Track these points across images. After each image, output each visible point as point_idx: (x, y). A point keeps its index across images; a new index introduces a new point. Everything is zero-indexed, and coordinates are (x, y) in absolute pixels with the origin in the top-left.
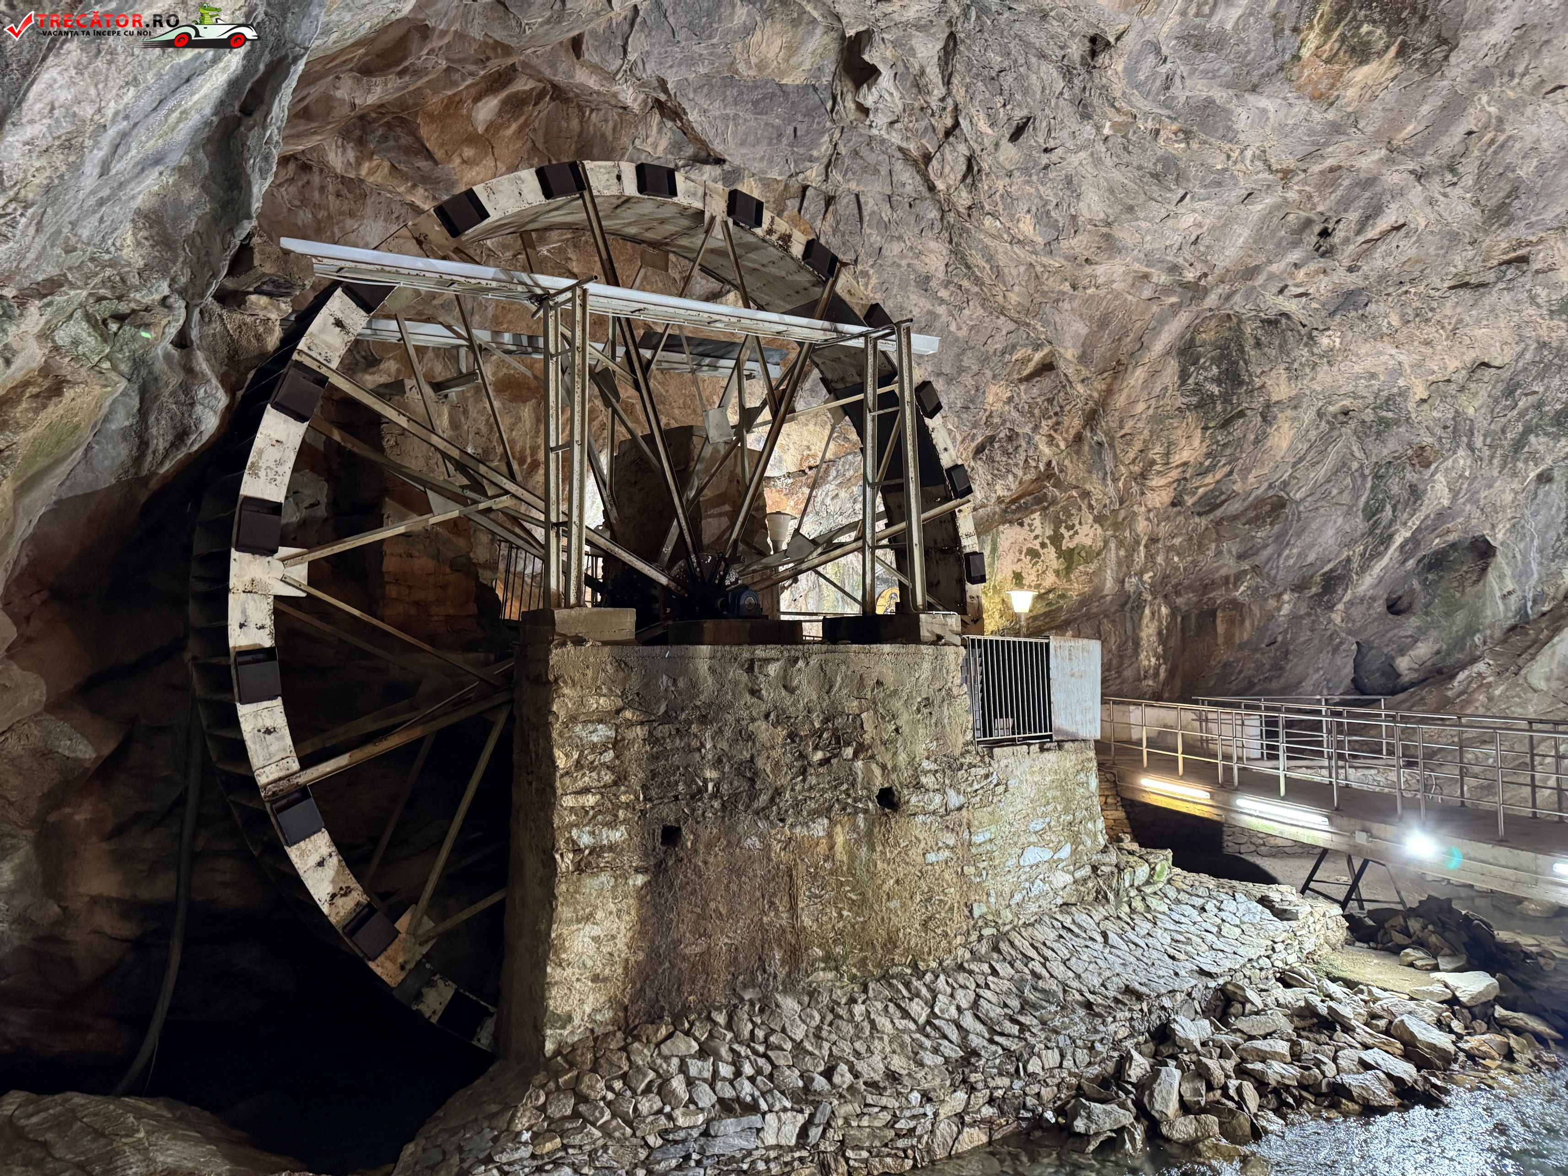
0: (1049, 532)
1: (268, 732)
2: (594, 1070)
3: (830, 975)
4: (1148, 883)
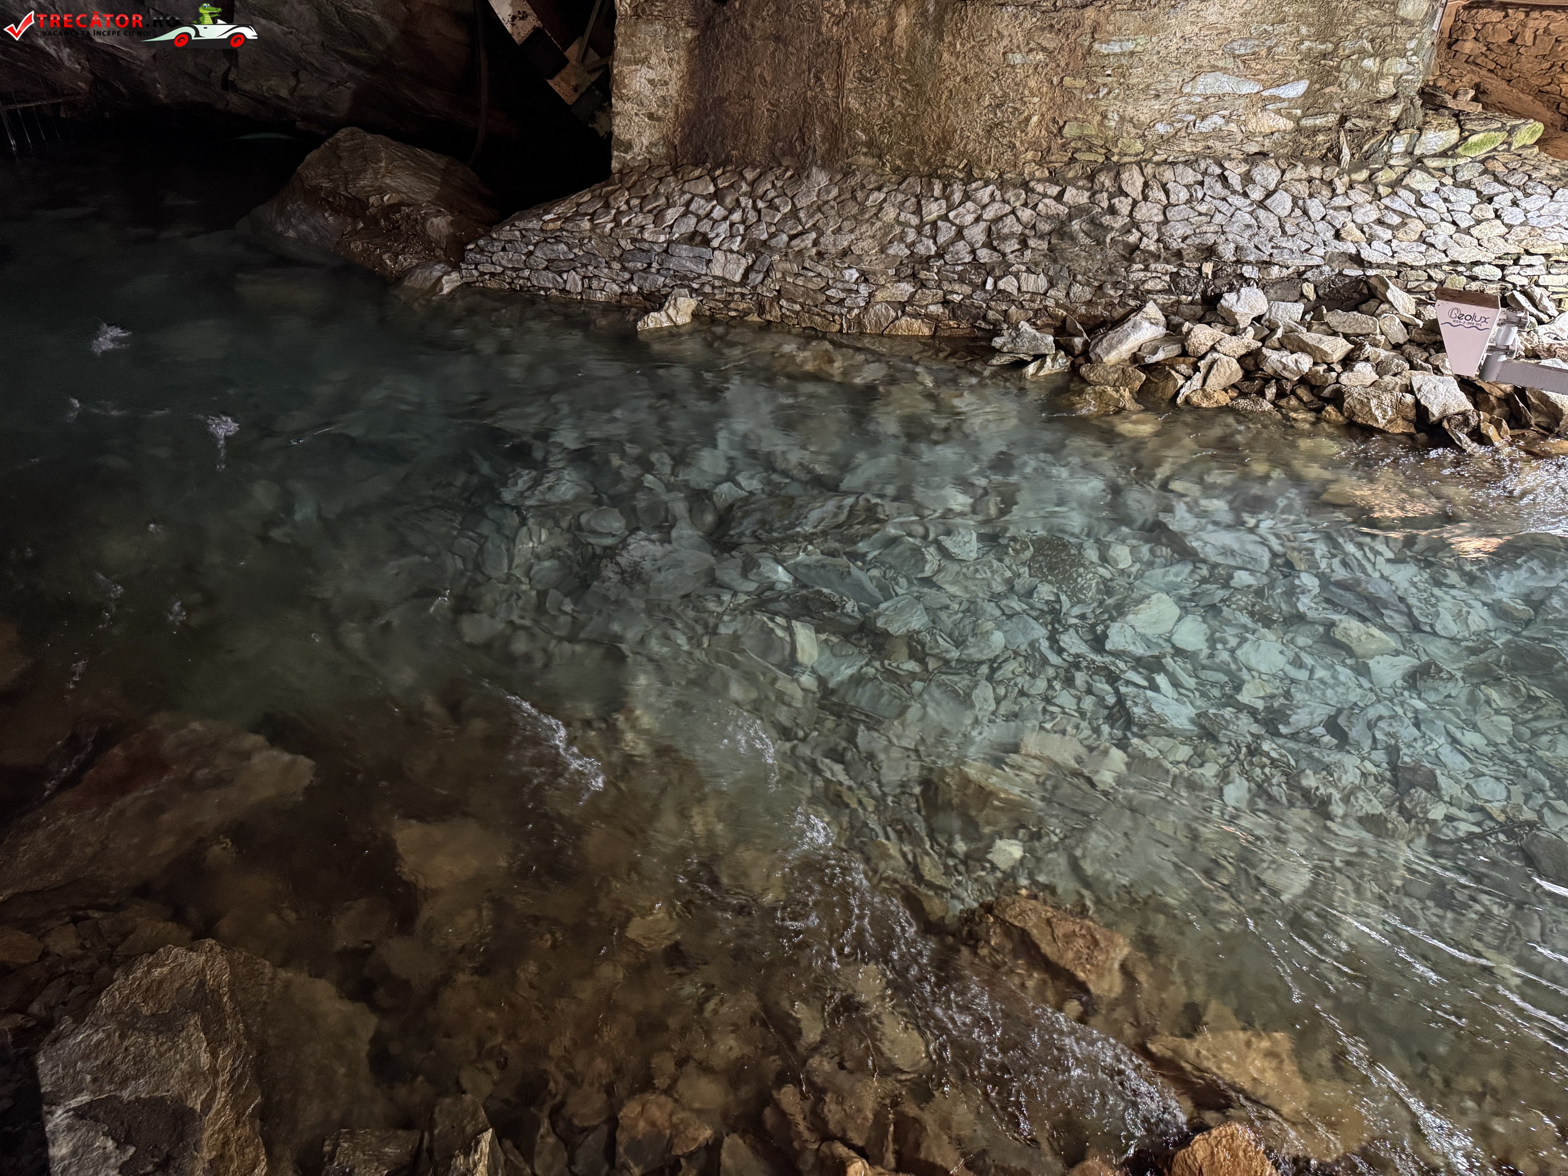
3: (871, 161)
4: (1444, 154)
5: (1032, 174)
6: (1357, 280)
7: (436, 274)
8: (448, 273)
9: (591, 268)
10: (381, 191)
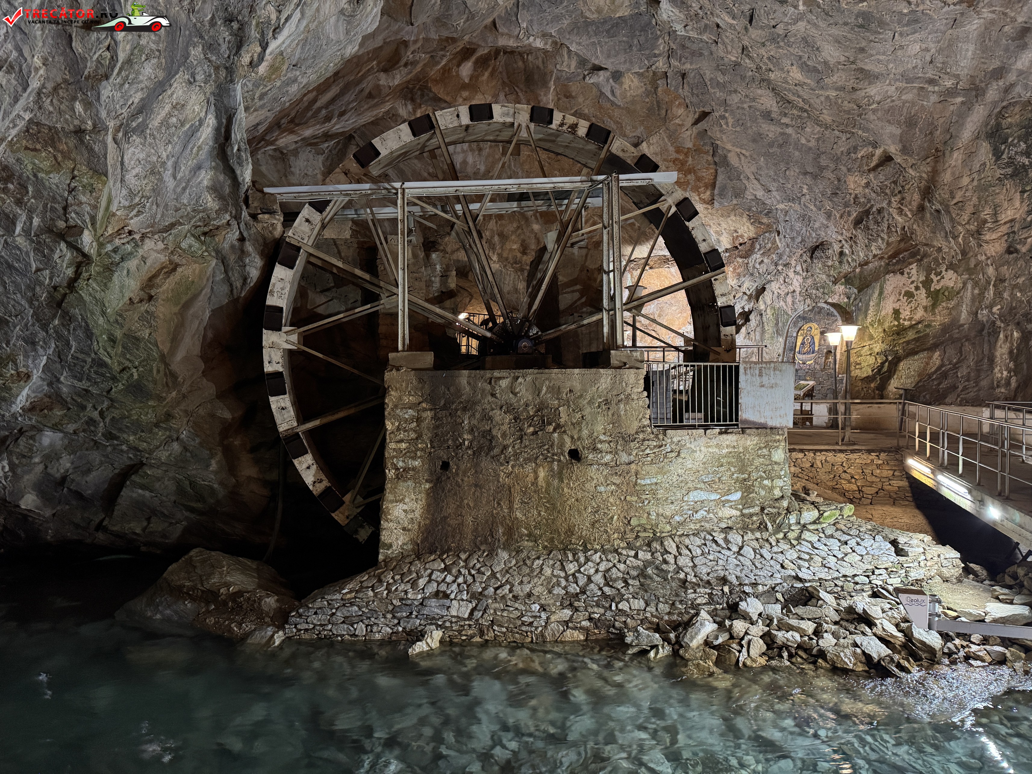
0: (922, 278)
1: (283, 409)
2: (392, 570)
3: (531, 544)
4: (814, 523)
5: (619, 545)
6: (802, 589)
7: (270, 633)
8: (277, 632)
9: (373, 619)
10: (228, 585)
